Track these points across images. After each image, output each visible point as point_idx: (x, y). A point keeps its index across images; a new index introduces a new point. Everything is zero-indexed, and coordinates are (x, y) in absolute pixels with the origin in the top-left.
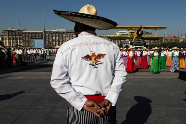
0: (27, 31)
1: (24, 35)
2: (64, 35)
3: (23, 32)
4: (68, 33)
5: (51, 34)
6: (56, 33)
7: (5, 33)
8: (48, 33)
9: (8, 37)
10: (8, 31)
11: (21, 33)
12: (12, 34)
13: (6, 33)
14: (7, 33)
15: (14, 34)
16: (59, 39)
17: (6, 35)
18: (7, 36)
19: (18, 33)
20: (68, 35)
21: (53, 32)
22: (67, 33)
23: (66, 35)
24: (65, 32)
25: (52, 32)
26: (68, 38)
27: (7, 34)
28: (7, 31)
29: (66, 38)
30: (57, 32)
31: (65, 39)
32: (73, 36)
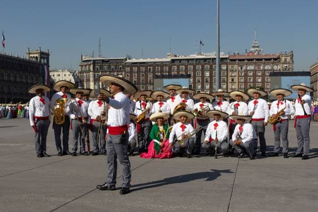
0: (134, 60)
1: (128, 69)
2: (224, 67)
3: (126, 61)
4: (235, 60)
5: (191, 64)
6: (202, 62)
7: (86, 65)
8: (184, 62)
9: (94, 76)
10: (95, 62)
11: (123, 65)
12: (101, 67)
13: (90, 65)
14: (92, 65)
15: (106, 67)
16: (211, 76)
17: (89, 71)
18: (91, 74)
19: (116, 66)
20: (236, 67)
21: (197, 59)
22: (232, 60)
23: (230, 67)
24: (226, 58)
25: (193, 59)
26: (233, 75)
27: (92, 70)
28: (92, 62)
29: (230, 74)
30: (205, 60)
31: (227, 76)
32: (248, 68)
